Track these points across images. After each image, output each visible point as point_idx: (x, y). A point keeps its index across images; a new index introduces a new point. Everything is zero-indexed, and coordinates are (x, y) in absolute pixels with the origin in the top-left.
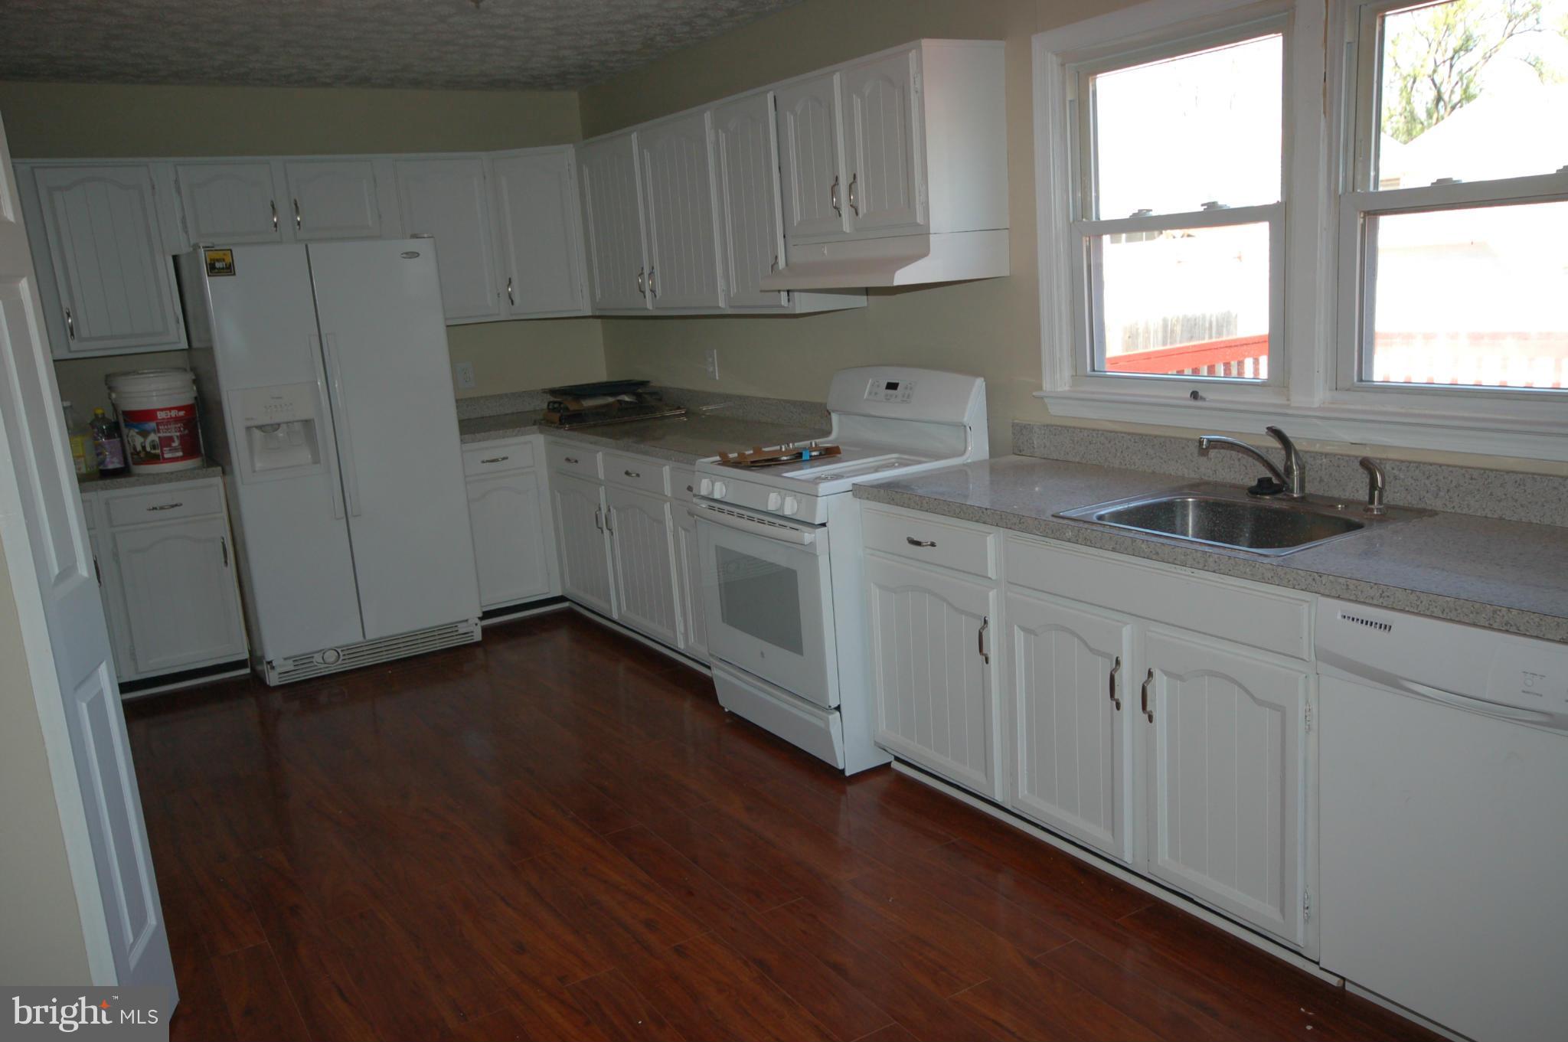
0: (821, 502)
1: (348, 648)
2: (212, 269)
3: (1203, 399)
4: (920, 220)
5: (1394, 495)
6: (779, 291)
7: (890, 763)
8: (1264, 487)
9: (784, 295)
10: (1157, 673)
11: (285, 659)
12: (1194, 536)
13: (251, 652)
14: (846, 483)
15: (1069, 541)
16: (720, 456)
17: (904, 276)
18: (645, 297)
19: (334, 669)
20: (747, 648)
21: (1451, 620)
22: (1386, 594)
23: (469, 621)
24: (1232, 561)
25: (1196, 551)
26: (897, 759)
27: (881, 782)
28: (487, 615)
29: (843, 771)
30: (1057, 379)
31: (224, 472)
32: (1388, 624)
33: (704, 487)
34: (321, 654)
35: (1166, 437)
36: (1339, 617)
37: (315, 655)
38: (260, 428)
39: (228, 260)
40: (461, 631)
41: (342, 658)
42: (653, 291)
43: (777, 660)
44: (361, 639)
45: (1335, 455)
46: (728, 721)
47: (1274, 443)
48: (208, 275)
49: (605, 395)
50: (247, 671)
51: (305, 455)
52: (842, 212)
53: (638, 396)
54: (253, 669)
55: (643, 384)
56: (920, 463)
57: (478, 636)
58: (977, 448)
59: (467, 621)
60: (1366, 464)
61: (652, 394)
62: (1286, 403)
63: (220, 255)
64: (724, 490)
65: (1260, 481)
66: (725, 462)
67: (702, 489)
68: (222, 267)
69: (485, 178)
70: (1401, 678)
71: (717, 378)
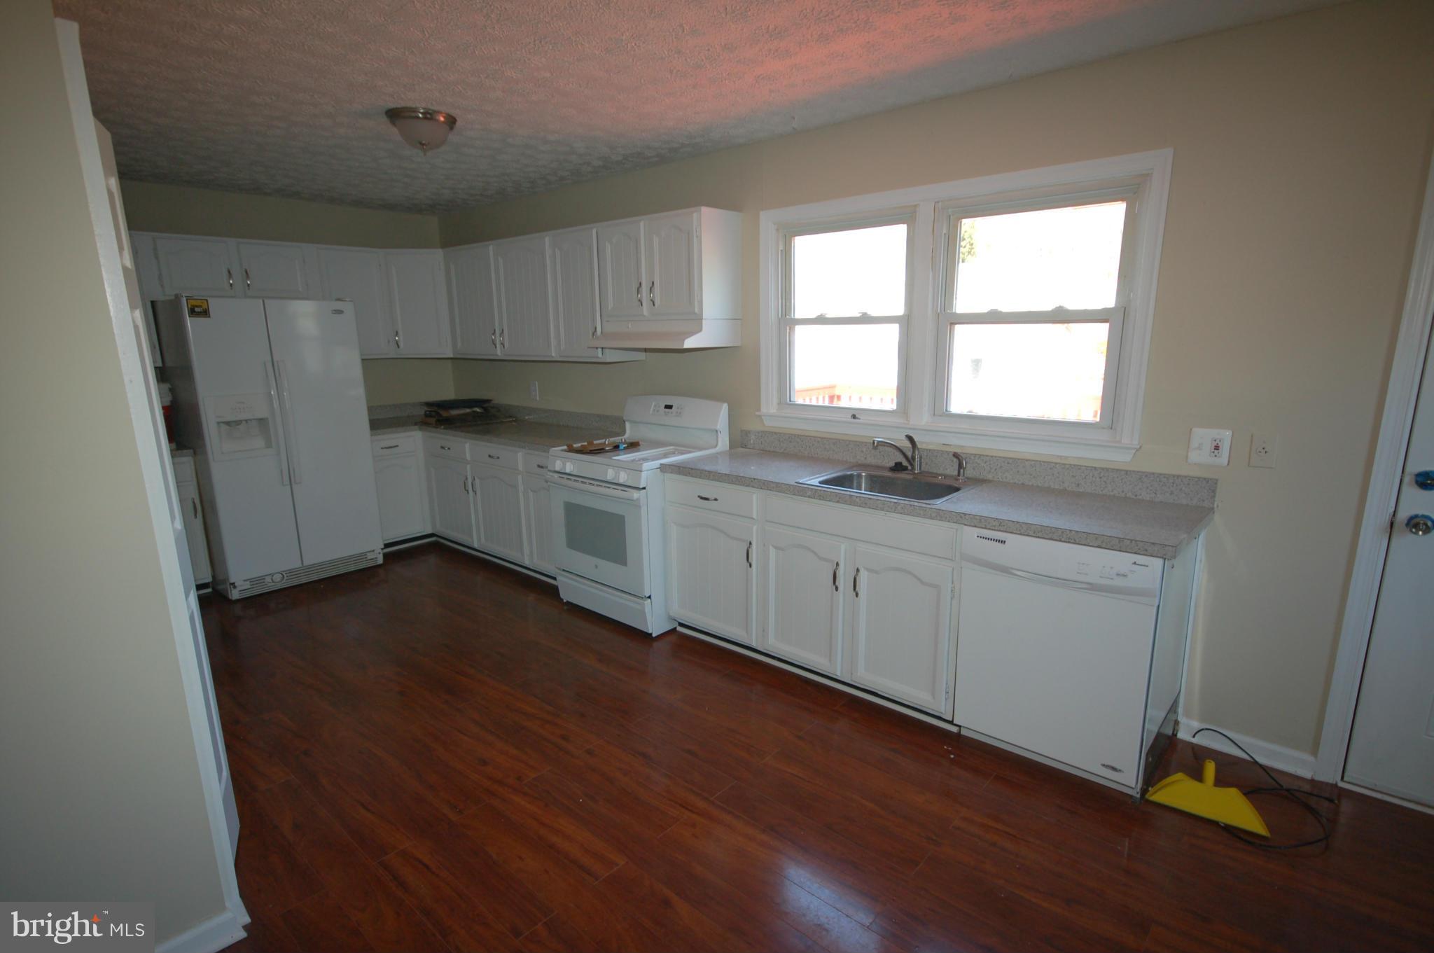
0: (644, 474)
1: (290, 571)
2: (193, 312)
3: (858, 418)
4: (696, 310)
5: (970, 472)
6: (597, 348)
7: (675, 628)
8: (898, 467)
9: (600, 350)
10: (862, 570)
11: (245, 581)
12: (865, 490)
13: (214, 577)
14: (657, 463)
15: (809, 497)
16: (568, 447)
17: (689, 343)
18: (496, 347)
19: (280, 586)
20: (585, 563)
21: (1038, 537)
22: (1002, 524)
23: (375, 552)
24: (912, 508)
25: (891, 502)
26: (681, 625)
27: (673, 638)
28: (387, 546)
29: (651, 634)
30: (769, 406)
31: (195, 453)
32: (1004, 540)
33: (558, 465)
34: (270, 577)
35: (837, 439)
36: (976, 537)
37: (266, 577)
38: (228, 423)
39: (205, 306)
40: (369, 558)
41: (285, 578)
42: (503, 344)
43: (607, 570)
44: (301, 565)
45: (935, 450)
46: (565, 608)
47: (908, 444)
48: (189, 316)
49: (465, 407)
50: (209, 590)
51: (259, 442)
52: (643, 304)
53: (485, 409)
54: (213, 589)
55: (488, 401)
56: (690, 452)
57: (380, 560)
58: (723, 442)
59: (373, 551)
60: (956, 455)
61: (493, 407)
62: (906, 422)
63: (198, 303)
64: (572, 468)
65: (896, 464)
66: (571, 450)
67: (556, 466)
68: (200, 311)
69: (380, 265)
70: (1012, 569)
71: (538, 398)
